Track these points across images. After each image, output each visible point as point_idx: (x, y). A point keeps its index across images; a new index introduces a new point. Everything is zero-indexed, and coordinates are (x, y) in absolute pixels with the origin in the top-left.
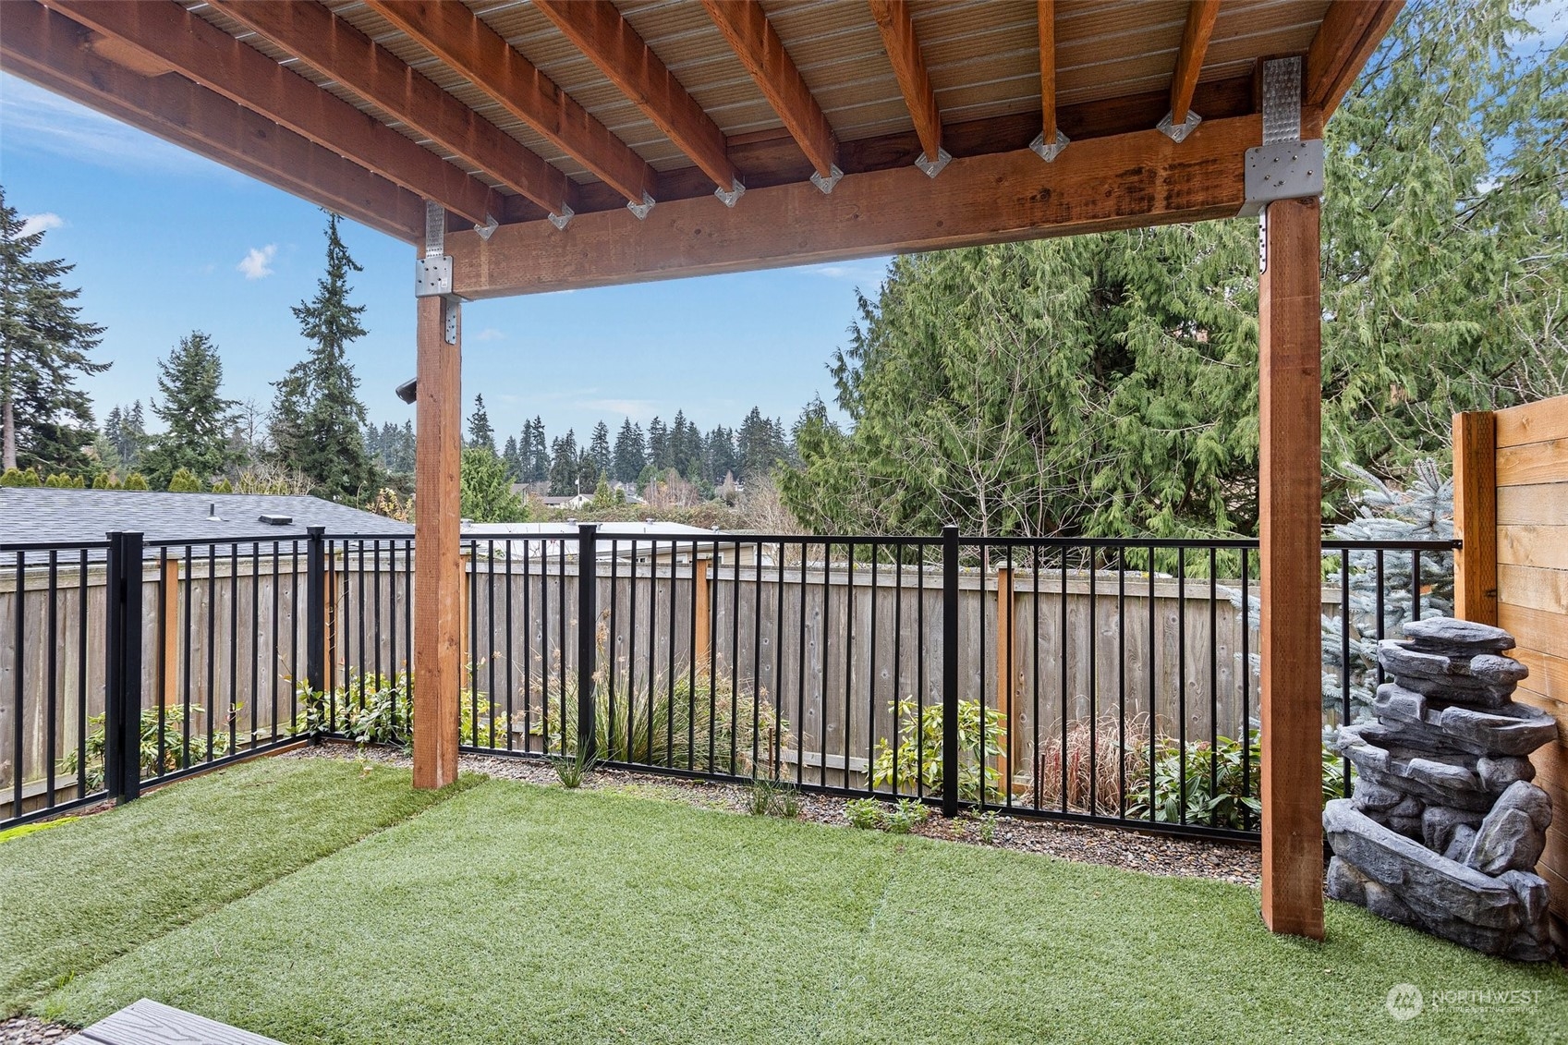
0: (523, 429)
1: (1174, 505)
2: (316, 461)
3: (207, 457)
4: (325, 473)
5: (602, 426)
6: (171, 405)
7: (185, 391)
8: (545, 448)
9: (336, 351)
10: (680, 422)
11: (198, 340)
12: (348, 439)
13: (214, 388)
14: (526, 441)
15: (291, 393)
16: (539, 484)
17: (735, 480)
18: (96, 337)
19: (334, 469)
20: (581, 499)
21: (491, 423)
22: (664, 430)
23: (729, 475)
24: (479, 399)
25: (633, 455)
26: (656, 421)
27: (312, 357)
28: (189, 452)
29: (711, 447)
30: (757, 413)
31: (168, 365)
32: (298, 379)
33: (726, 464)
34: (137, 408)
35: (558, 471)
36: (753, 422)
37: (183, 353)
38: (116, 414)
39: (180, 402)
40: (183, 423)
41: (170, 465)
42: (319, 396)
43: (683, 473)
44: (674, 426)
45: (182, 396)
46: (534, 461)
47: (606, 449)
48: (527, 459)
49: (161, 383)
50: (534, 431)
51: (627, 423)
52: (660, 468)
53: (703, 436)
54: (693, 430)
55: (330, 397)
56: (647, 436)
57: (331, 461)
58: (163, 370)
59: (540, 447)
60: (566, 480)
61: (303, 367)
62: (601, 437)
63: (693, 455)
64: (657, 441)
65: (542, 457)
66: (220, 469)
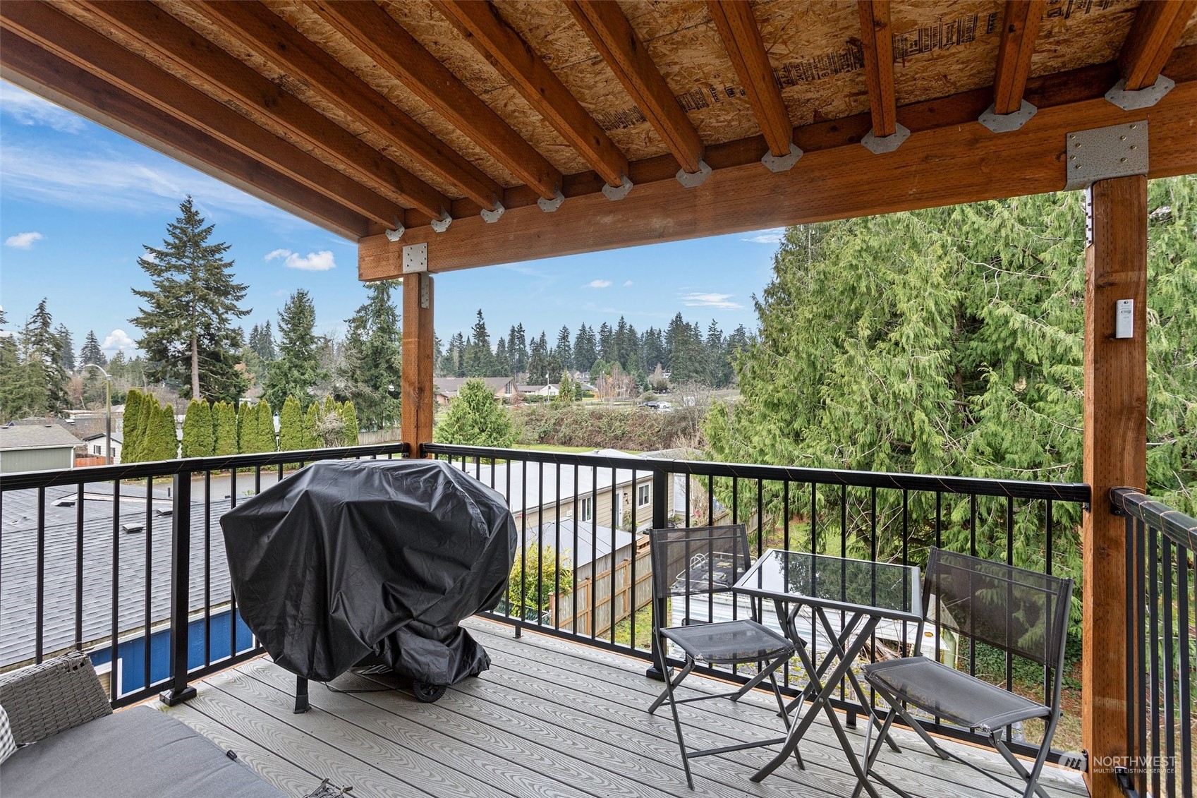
0: (510, 332)
1: (1027, 538)
2: (372, 375)
3: (306, 376)
4: (378, 383)
5: (565, 330)
6: (285, 341)
7: (294, 330)
8: (525, 347)
9: (385, 297)
10: (622, 325)
11: (301, 296)
12: (393, 360)
13: (310, 329)
14: (512, 342)
15: (357, 328)
16: (521, 374)
17: (663, 369)
18: (243, 293)
19: (384, 381)
20: (550, 388)
21: (488, 331)
22: (611, 332)
23: (659, 365)
24: (480, 313)
25: (588, 351)
26: (604, 326)
27: (369, 302)
28: (296, 373)
29: (645, 344)
30: (680, 318)
31: (284, 314)
32: (361, 317)
33: (656, 357)
34: (268, 325)
35: (534, 366)
36: (677, 325)
37: (292, 305)
38: (256, 330)
39: (290, 339)
40: (292, 353)
41: (284, 382)
42: (374, 328)
43: (624, 366)
44: (617, 328)
45: (292, 334)
46: (517, 356)
47: (568, 346)
48: (512, 355)
49: (280, 326)
50: (517, 334)
51: (583, 327)
52: (607, 362)
53: (639, 336)
54: (632, 331)
55: (382, 329)
56: (598, 337)
57: (382, 375)
58: (280, 317)
59: (522, 346)
60: (540, 371)
61: (364, 308)
62: (564, 337)
63: (631, 351)
64: (605, 340)
65: (523, 353)
66: (314, 383)
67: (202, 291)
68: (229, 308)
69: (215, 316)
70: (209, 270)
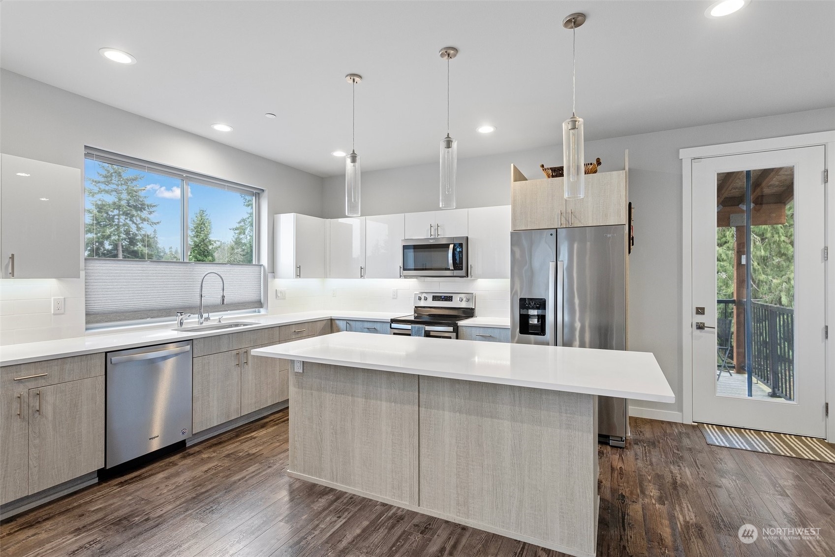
67: (126, 208)
68: (143, 220)
69: (134, 225)
70: (130, 193)
